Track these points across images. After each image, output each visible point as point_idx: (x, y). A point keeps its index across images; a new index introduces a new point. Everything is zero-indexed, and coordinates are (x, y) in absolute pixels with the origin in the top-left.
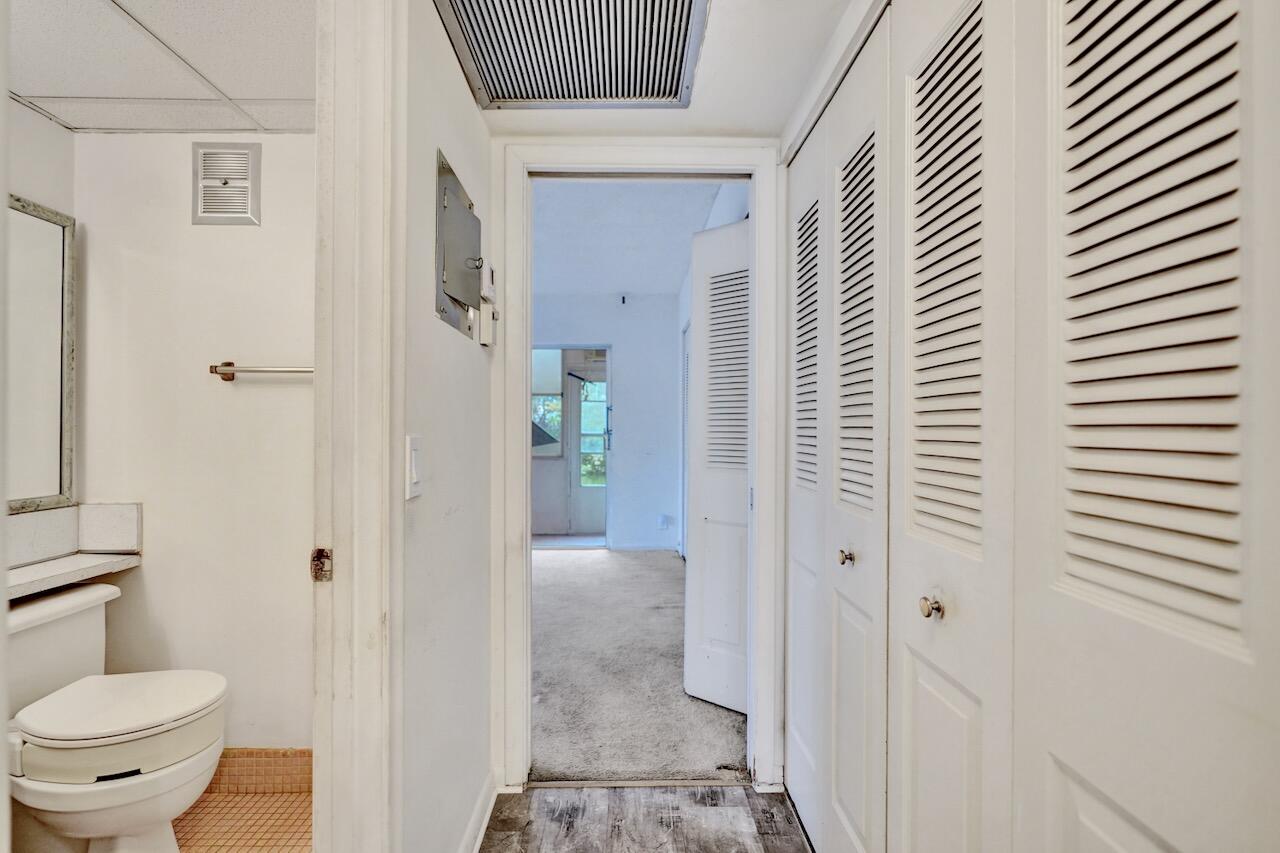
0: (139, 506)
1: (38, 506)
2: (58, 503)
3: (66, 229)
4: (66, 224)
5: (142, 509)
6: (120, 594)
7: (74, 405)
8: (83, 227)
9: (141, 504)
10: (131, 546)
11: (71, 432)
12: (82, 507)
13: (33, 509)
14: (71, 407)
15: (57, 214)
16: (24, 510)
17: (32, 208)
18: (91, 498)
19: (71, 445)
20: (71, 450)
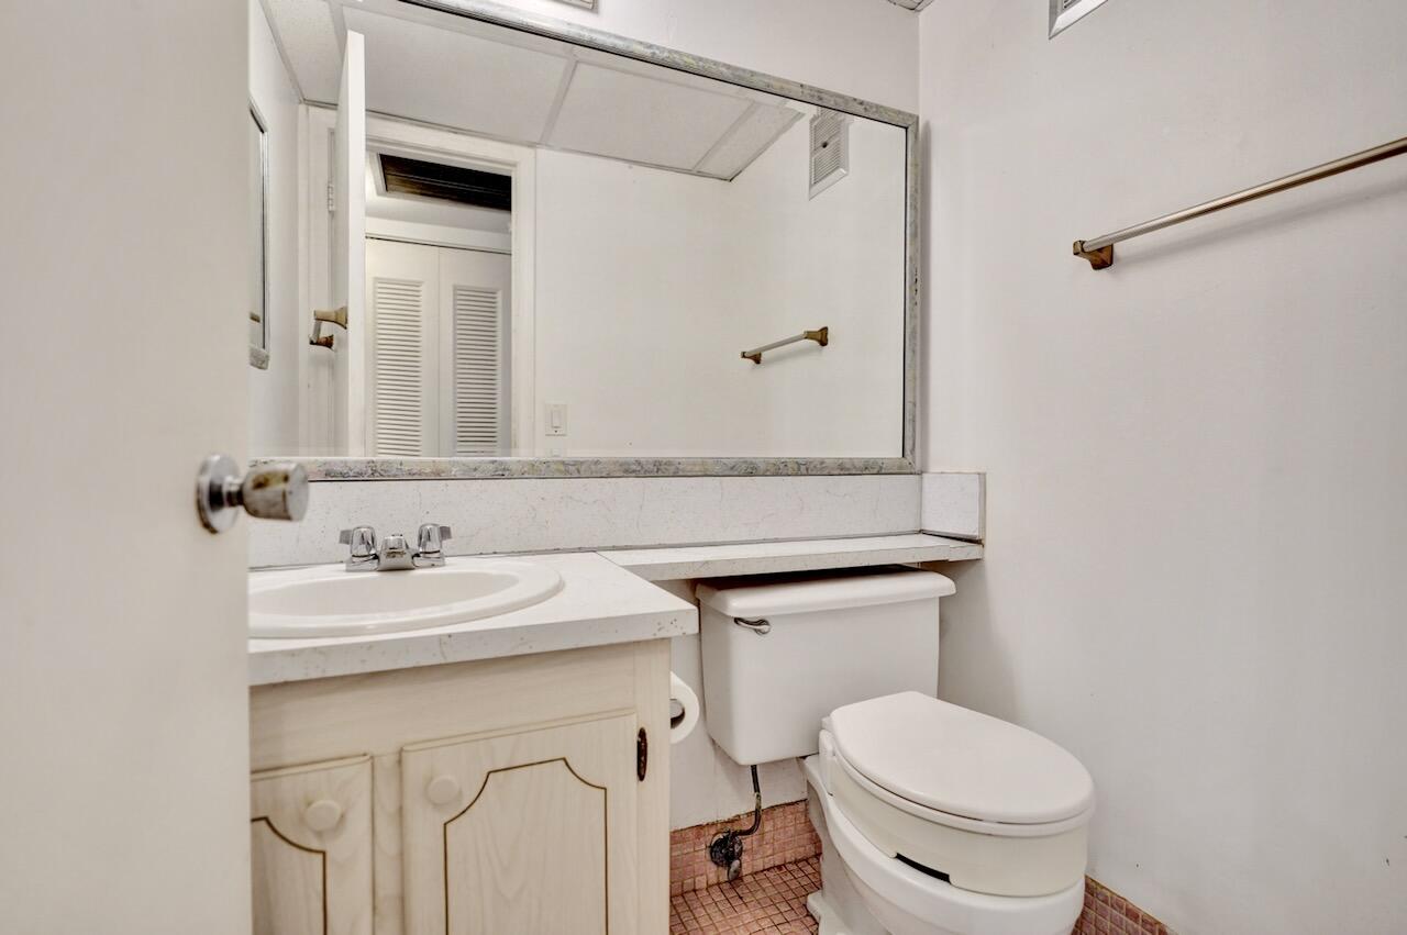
0: (982, 476)
1: (881, 468)
2: (900, 467)
3: (909, 130)
4: (907, 124)
5: (985, 479)
6: (954, 592)
7: (918, 348)
8: (927, 126)
9: (985, 474)
10: (972, 531)
11: (915, 382)
12: (925, 475)
13: (875, 471)
14: (914, 352)
15: (900, 112)
16: (867, 472)
17: (874, 109)
18: (934, 467)
19: (915, 397)
20: (915, 405)
